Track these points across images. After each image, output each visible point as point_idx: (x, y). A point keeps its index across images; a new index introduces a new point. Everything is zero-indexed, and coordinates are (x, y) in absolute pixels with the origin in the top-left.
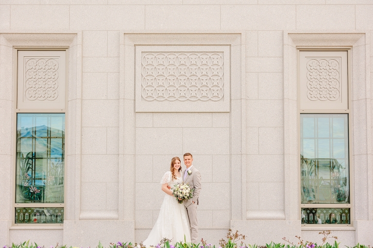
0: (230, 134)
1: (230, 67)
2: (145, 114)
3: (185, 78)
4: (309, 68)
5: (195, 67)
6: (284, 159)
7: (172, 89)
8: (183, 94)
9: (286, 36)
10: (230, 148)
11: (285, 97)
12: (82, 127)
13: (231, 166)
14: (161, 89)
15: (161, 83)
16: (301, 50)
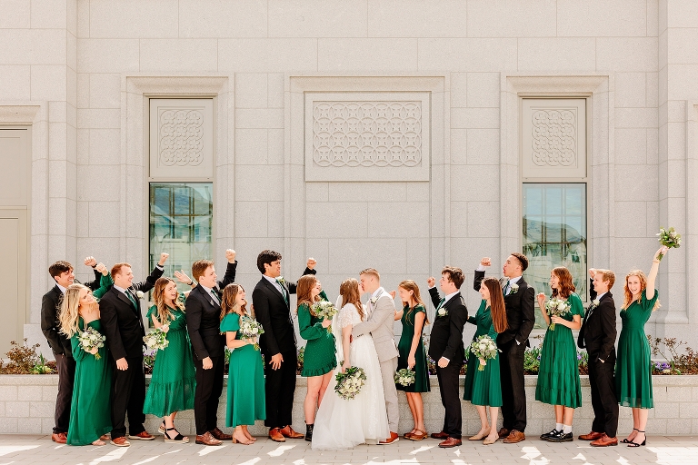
0: (430, 210)
1: (430, 121)
2: (317, 184)
3: (370, 135)
4: (535, 121)
5: (383, 121)
6: (500, 244)
7: (352, 150)
8: (367, 157)
9: (504, 79)
10: (430, 229)
11: (502, 161)
12: (235, 201)
13: (430, 254)
14: (339, 150)
15: (338, 143)
16: (525, 98)
